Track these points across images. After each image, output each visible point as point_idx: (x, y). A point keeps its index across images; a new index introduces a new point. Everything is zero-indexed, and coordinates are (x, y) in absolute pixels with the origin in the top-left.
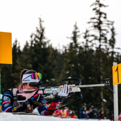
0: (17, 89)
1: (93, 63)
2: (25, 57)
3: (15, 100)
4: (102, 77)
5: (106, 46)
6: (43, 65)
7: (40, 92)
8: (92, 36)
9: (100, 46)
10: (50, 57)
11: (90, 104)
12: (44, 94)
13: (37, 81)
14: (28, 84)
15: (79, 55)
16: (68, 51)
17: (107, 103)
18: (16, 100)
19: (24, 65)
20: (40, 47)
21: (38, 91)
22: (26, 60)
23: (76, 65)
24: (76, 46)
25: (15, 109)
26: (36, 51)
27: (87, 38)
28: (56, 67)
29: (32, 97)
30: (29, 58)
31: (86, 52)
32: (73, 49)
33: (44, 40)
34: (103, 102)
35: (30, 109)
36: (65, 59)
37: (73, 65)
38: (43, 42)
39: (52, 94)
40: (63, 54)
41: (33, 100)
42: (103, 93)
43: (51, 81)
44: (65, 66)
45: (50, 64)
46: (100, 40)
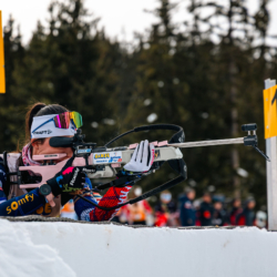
0: (18, 155)
1: (212, 78)
2: (35, 64)
3: (14, 183)
4: (235, 114)
5: (246, 31)
6: (82, 83)
7: (79, 162)
8: (211, 4)
9: (231, 30)
10: (100, 62)
11: (205, 182)
12: (88, 167)
13: (70, 132)
14: (47, 142)
15: (177, 55)
16: (147, 46)
17: (248, 179)
18: (18, 184)
19: (33, 85)
20: (75, 36)
21: (72, 159)
22: (39, 72)
23: (169, 82)
24: (169, 32)
25: (15, 205)
26: (63, 48)
27: (197, 11)
28: (118, 89)
29: (58, 175)
30: (45, 66)
31: (193, 48)
32: (162, 42)
33: (84, 19)
34: (240, 177)
35: (53, 205)
36: (140, 68)
37: (161, 84)
38: (82, 25)
39: (110, 165)
40: (135, 54)
41: (61, 182)
42: (240, 154)
43: (106, 125)
44: (139, 85)
45: (100, 81)
46: (230, 15)
